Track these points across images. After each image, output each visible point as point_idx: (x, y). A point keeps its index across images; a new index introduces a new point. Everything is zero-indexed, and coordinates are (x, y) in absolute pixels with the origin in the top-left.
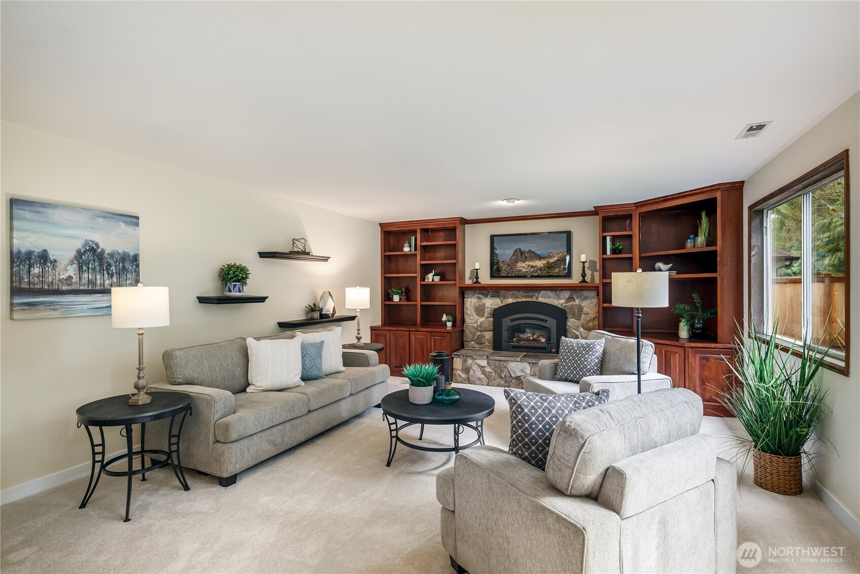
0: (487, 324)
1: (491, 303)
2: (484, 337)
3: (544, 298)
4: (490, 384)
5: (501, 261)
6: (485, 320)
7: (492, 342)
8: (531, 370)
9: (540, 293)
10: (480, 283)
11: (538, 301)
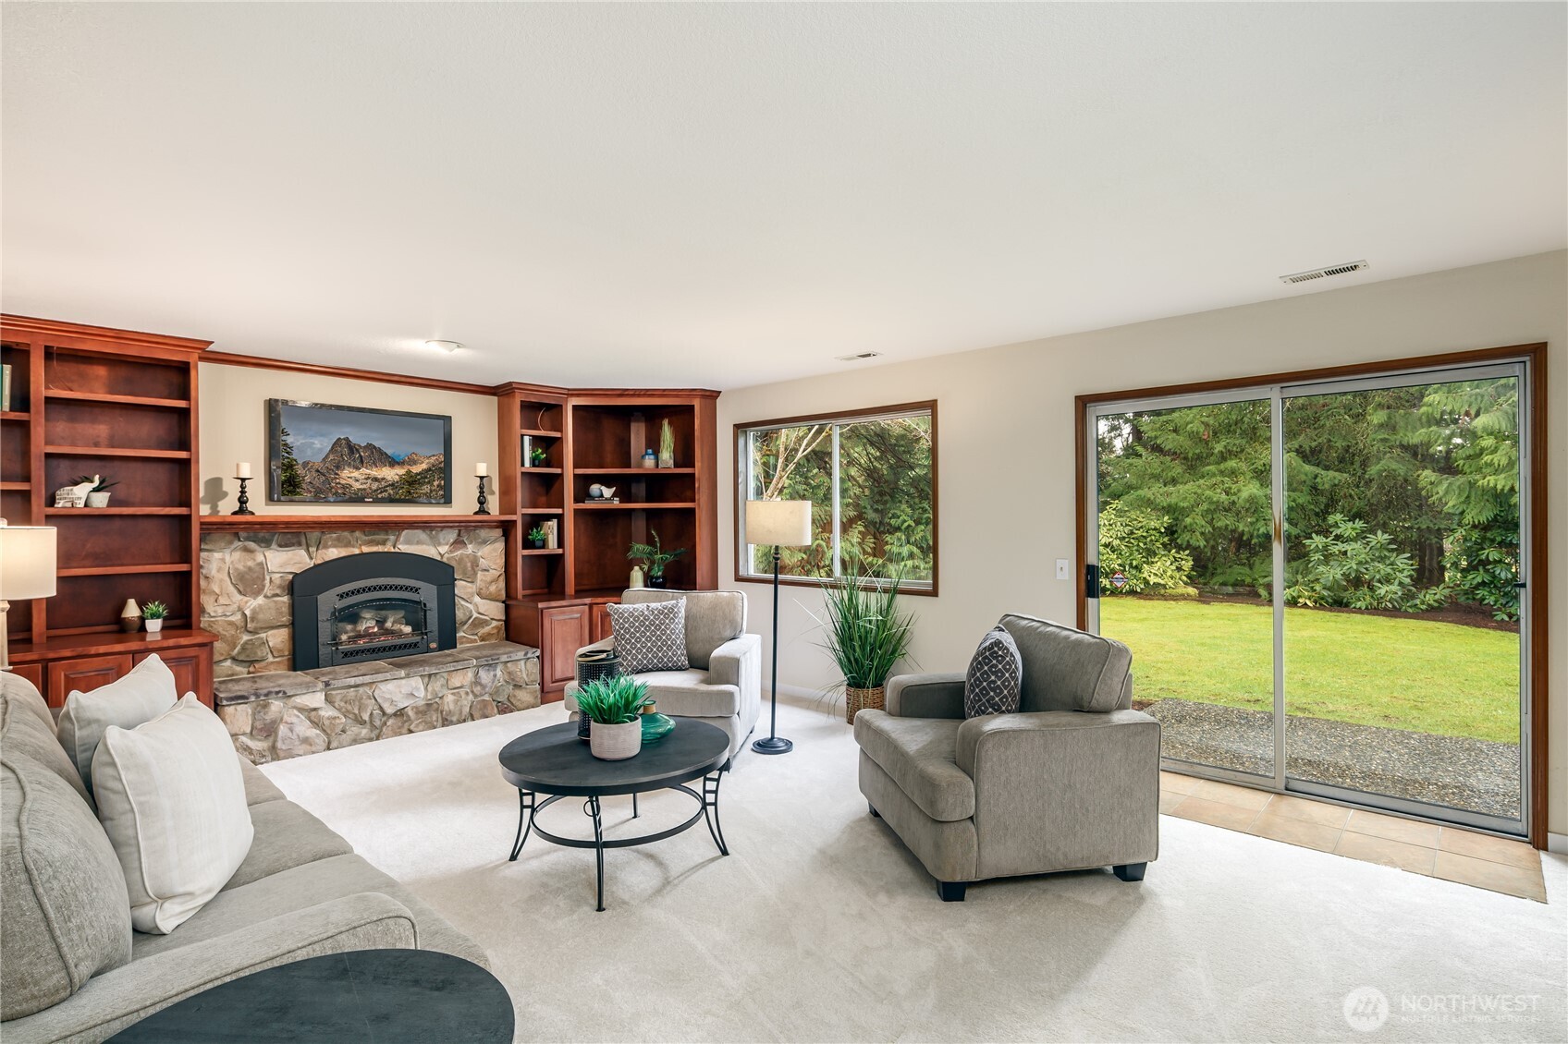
0: (273, 612)
1: (283, 562)
2: (264, 643)
3: (409, 545)
4: (334, 744)
5: (300, 462)
6: (270, 605)
7: (287, 653)
8: (426, 689)
9: (399, 535)
10: (253, 514)
11: (397, 550)
